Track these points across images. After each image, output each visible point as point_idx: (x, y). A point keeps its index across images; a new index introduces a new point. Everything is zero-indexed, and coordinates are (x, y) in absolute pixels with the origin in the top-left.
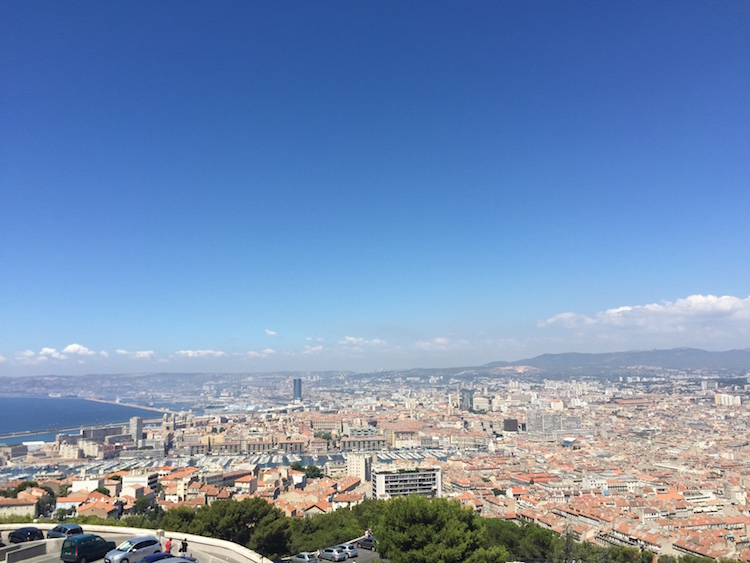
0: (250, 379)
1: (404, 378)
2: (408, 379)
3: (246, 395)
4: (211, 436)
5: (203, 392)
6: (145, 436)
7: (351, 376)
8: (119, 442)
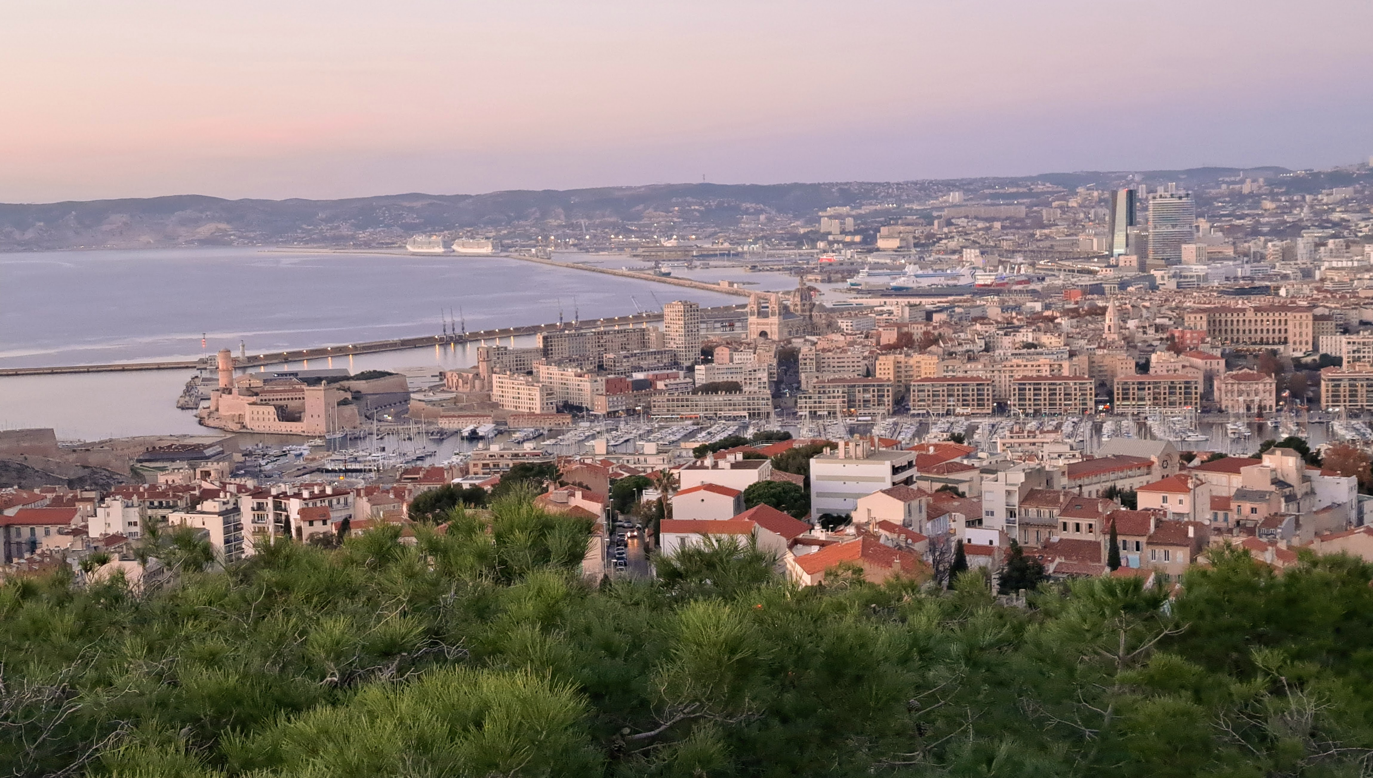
0: (955, 197)
3: (953, 244)
4: (901, 358)
5: (823, 237)
6: (707, 355)
7: (1282, 183)
8: (639, 369)
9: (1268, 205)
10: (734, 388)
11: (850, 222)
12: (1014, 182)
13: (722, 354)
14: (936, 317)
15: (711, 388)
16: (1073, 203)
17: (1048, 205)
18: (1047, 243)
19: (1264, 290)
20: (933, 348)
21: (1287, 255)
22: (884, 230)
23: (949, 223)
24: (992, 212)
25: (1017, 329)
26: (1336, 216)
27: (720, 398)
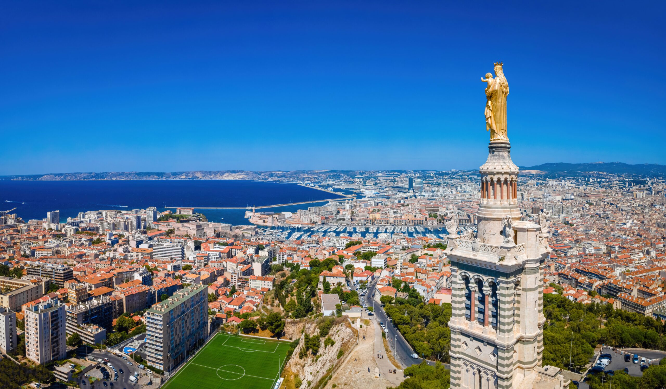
0: (380, 174)
1: (468, 176)
2: (470, 176)
4: (374, 214)
5: (356, 182)
6: (338, 212)
7: (437, 174)
8: (326, 215)
9: (435, 178)
10: (344, 219)
11: (361, 180)
12: (391, 171)
13: (341, 212)
14: (380, 204)
15: (340, 219)
16: (401, 176)
17: (397, 177)
18: (397, 185)
19: (434, 199)
20: (379, 212)
21: (438, 191)
22: (367, 181)
23: (379, 180)
24: (387, 178)
25: (394, 209)
26: (446, 181)
27: (342, 222)
